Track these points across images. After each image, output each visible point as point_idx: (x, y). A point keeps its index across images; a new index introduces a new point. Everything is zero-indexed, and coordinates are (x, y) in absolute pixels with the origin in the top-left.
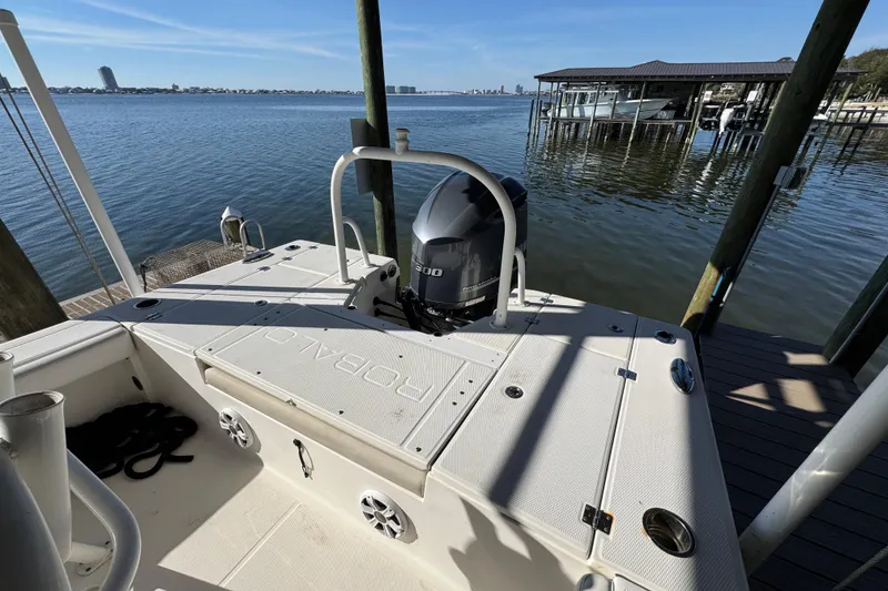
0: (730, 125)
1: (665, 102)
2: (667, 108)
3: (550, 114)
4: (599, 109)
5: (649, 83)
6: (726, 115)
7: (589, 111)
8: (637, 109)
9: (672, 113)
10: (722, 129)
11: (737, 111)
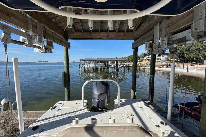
0: (114, 67)
1: (103, 64)
2: (104, 65)
3: (83, 66)
4: (93, 65)
5: (100, 61)
6: (113, 66)
7: (91, 66)
8: (99, 65)
9: (105, 66)
10: (113, 68)
11: (114, 65)
